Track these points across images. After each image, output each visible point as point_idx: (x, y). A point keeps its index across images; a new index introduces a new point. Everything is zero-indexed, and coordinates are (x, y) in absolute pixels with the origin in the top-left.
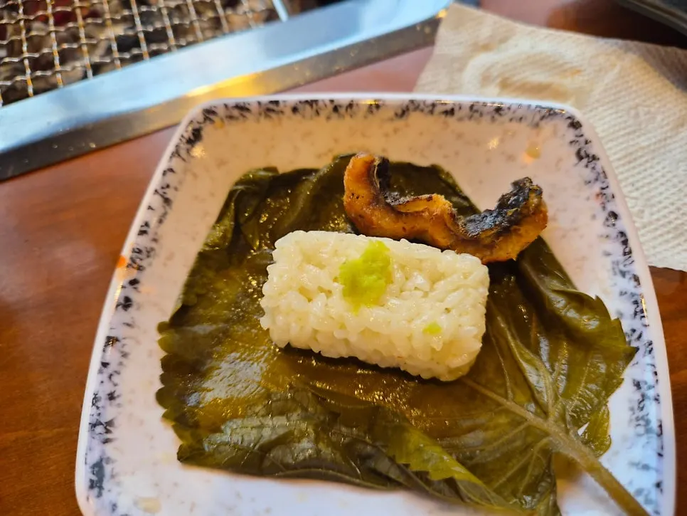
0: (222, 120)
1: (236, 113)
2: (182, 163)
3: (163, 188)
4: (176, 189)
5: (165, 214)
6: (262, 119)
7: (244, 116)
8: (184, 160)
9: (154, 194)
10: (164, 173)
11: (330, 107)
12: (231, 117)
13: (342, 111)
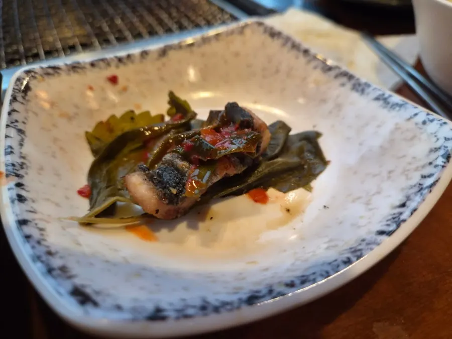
0: (42, 76)
1: (50, 71)
2: (22, 106)
3: (12, 123)
4: (24, 123)
5: (22, 140)
6: (72, 73)
7: (58, 73)
8: (22, 103)
9: (7, 127)
10: (9, 114)
11: (116, 60)
12: (48, 74)
13: (125, 61)
